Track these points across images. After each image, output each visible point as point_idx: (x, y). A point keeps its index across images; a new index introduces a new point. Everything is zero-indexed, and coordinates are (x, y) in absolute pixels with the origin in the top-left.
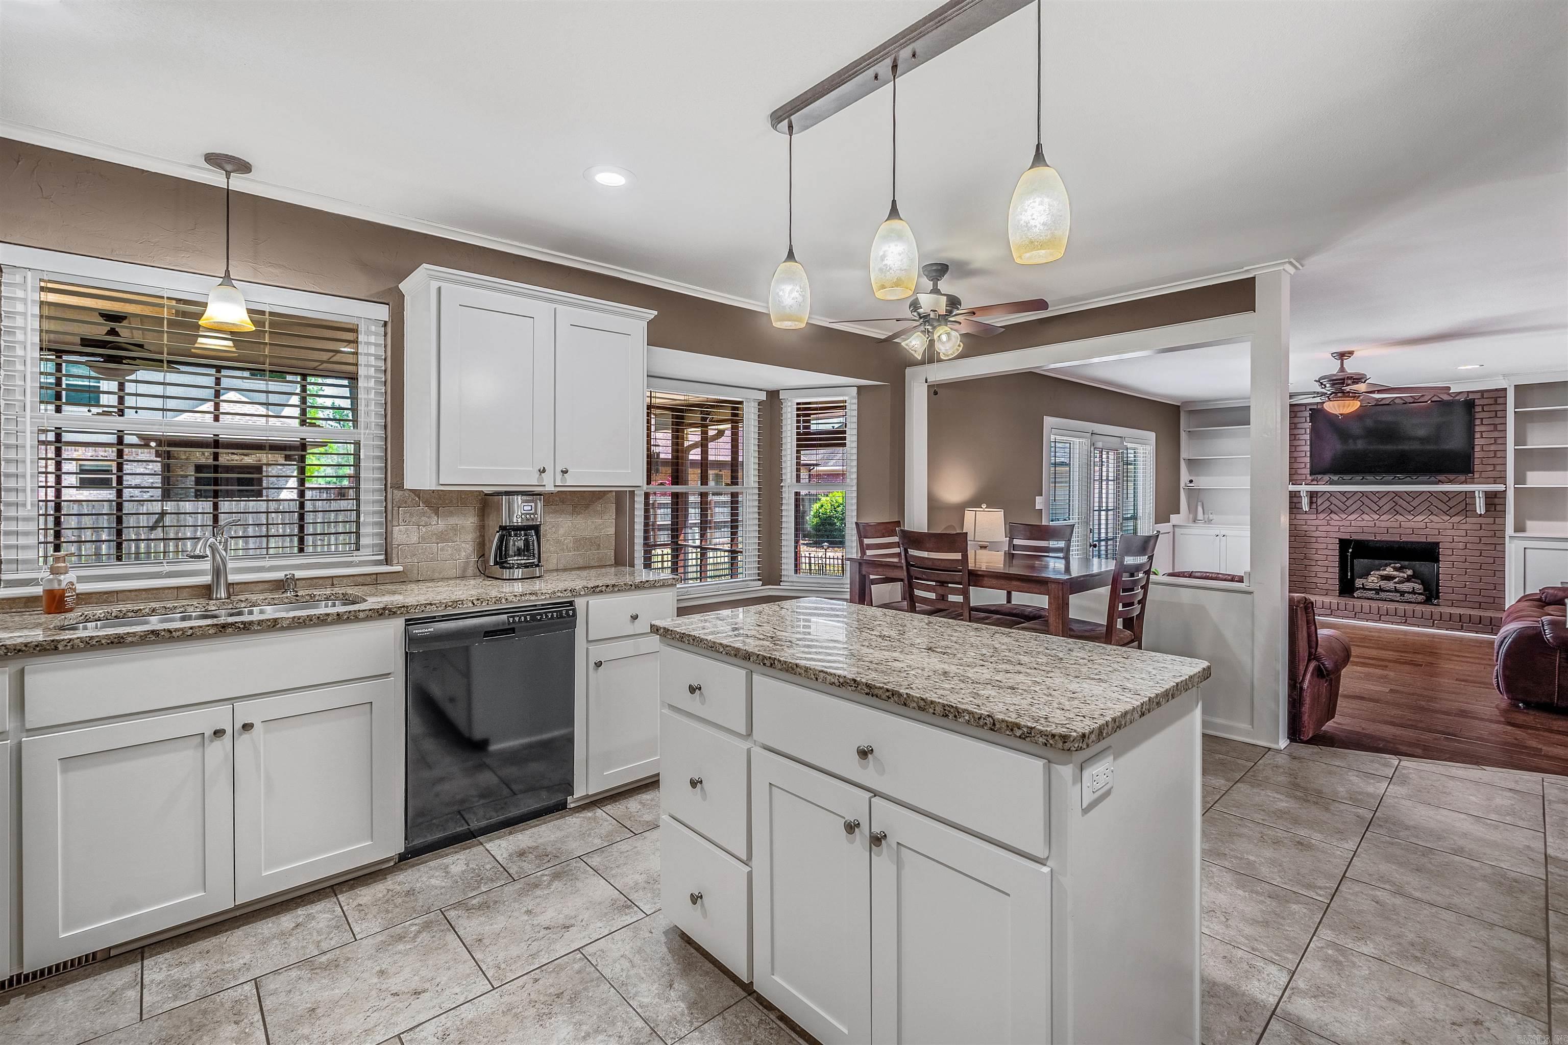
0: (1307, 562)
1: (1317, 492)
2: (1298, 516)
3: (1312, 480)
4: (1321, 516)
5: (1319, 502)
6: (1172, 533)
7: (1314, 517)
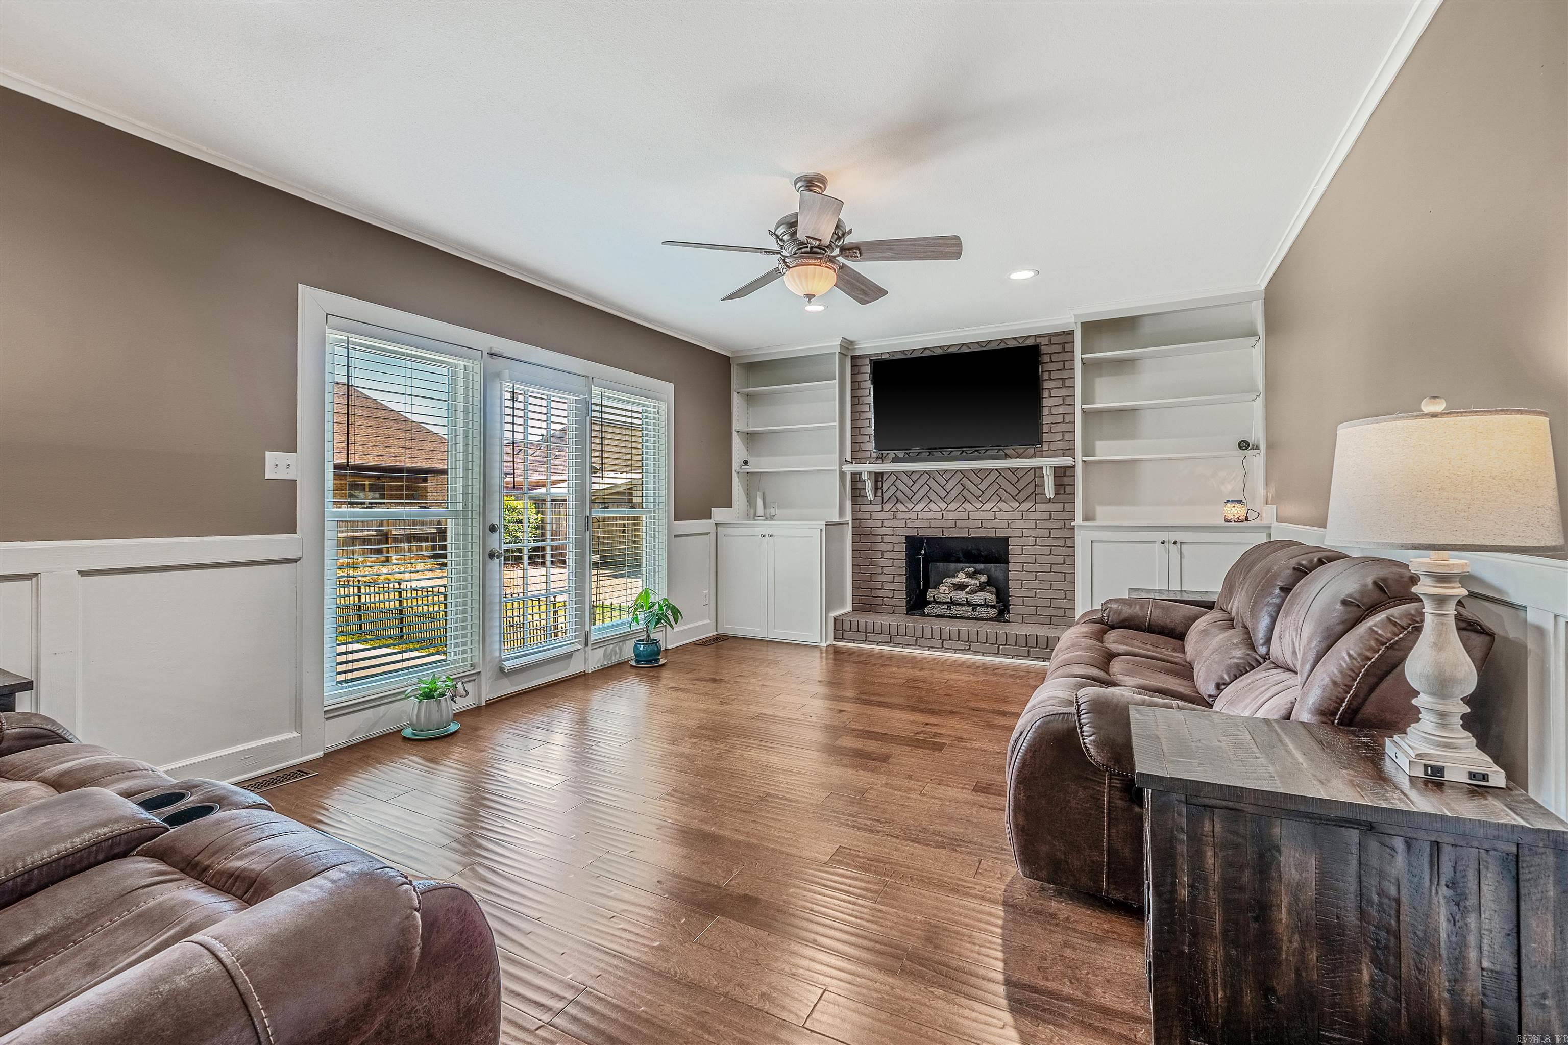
0: (872, 569)
1: (882, 473)
2: (864, 508)
3: (877, 458)
4: (887, 506)
5: (885, 489)
6: (713, 536)
7: (879, 508)
